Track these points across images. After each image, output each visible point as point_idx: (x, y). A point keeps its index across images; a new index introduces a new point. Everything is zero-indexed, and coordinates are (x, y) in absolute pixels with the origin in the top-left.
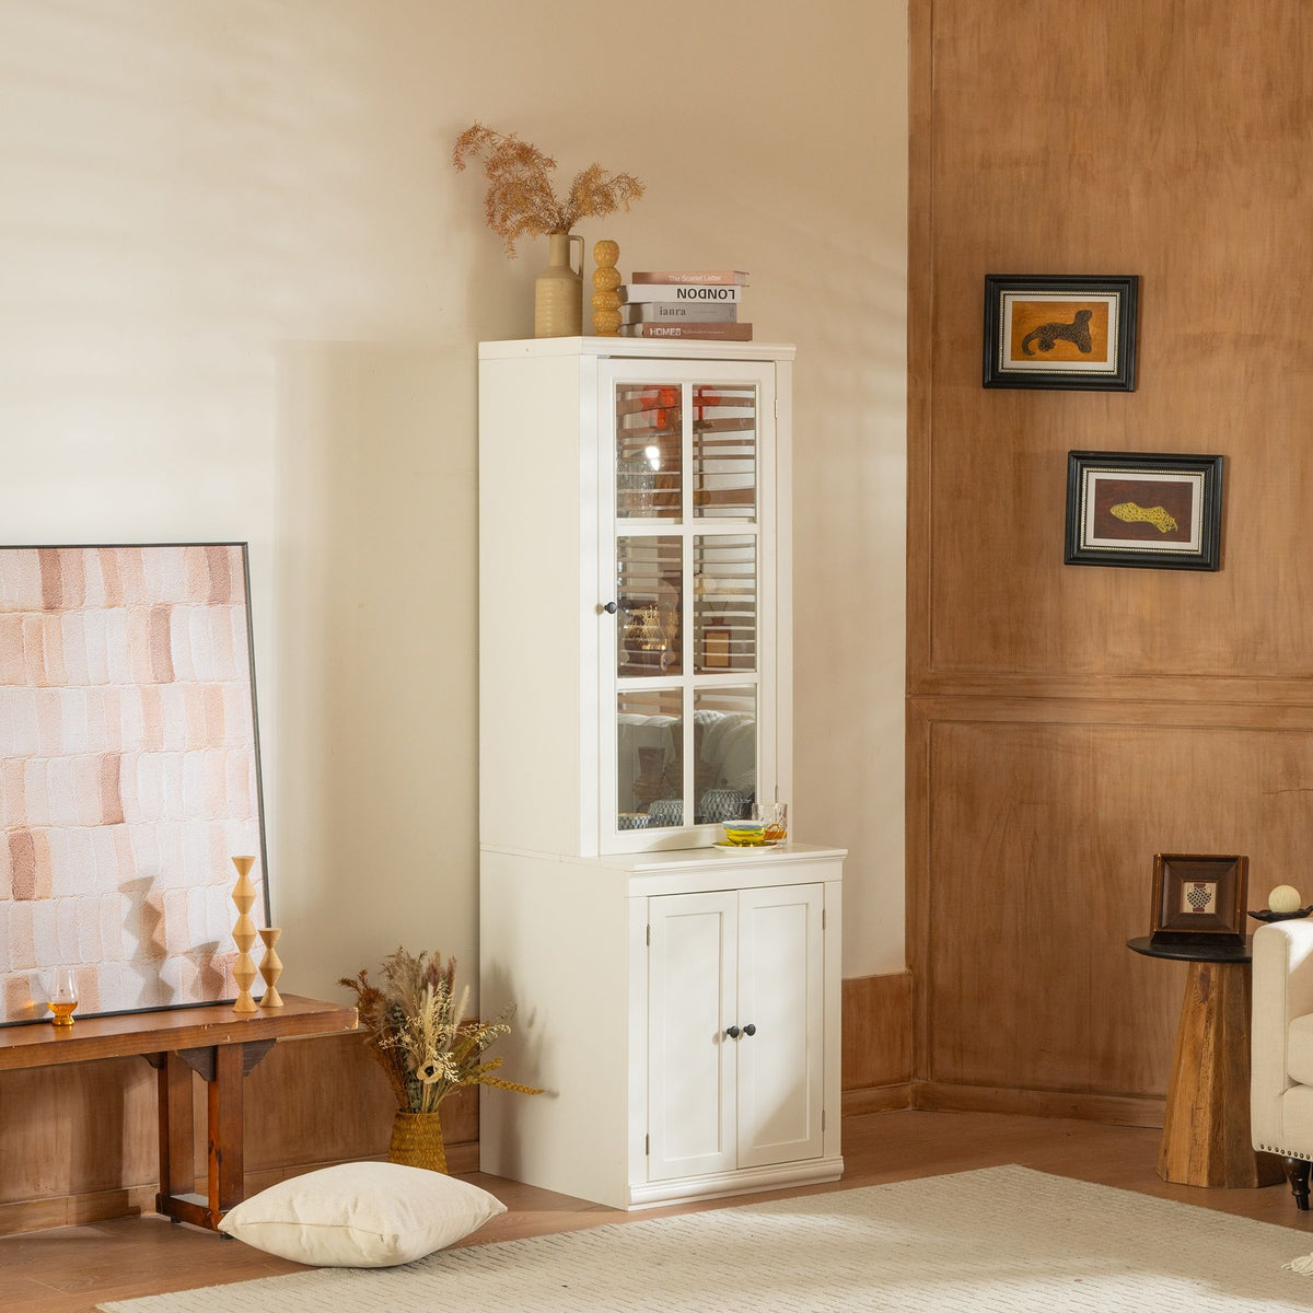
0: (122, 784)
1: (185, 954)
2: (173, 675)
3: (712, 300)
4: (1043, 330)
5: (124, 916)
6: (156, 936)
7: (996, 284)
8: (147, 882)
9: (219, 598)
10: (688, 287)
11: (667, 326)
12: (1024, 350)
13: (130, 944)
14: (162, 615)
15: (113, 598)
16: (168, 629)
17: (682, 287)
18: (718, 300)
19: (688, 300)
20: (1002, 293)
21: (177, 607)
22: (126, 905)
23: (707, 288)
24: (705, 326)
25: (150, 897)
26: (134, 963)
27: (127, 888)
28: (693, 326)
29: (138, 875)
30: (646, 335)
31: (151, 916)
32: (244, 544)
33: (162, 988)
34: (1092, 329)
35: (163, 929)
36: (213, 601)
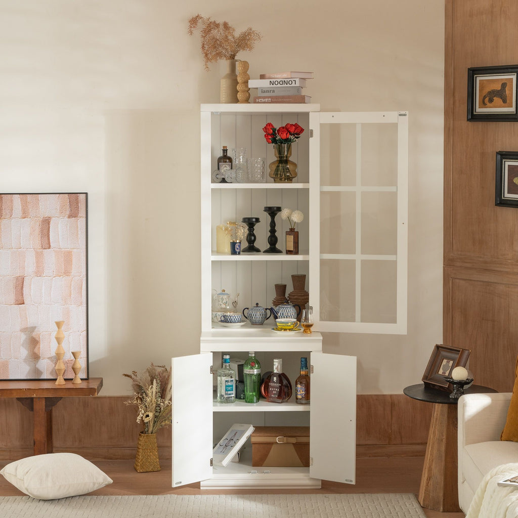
0: (24, 289)
1: (48, 358)
2: (50, 246)
3: (285, 85)
4: (490, 93)
5: (22, 341)
6: (36, 350)
7: (474, 72)
8: (33, 329)
9: (73, 215)
10: (274, 80)
11: (264, 98)
12: (483, 104)
13: (24, 353)
14: (46, 222)
15: (25, 215)
16: (49, 227)
17: (272, 80)
18: (288, 85)
19: (274, 85)
20: (475, 76)
21: (53, 218)
22: (23, 337)
23: (283, 80)
24: (283, 97)
25: (34, 334)
26: (25, 360)
27: (24, 330)
28: (277, 97)
29: (29, 325)
30: (255, 102)
31: (34, 342)
32: (86, 194)
33: (38, 371)
34: (507, 92)
35: (39, 348)
36: (70, 217)
